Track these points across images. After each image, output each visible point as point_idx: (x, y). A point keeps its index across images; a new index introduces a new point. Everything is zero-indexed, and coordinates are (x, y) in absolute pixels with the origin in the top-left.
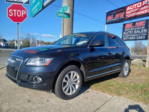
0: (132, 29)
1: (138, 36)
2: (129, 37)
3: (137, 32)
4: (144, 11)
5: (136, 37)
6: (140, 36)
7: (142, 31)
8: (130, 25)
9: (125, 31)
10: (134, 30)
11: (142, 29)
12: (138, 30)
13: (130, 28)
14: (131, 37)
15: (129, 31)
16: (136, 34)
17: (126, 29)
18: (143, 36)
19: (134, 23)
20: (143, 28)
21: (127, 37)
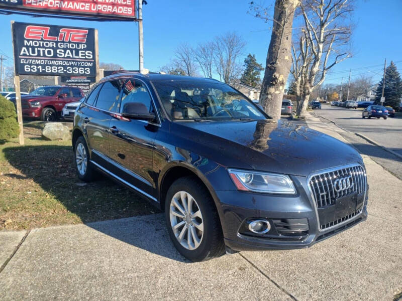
0: (50, 45)
1: (72, 66)
2: (44, 66)
3: (66, 55)
4: (82, 6)
5: (65, 67)
6: (79, 67)
7: (80, 54)
8: (43, 33)
9: (28, 47)
10: (57, 48)
11: (81, 50)
12: (68, 51)
13: (42, 40)
14: (51, 66)
15: (41, 50)
16: (63, 60)
17: (28, 41)
18: (84, 67)
19: (55, 30)
20: (82, 46)
21: (37, 65)
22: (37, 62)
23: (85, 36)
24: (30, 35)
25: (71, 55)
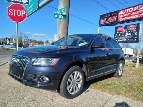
0: (124, 32)
1: (130, 39)
2: (121, 39)
3: (128, 35)
4: (135, 16)
5: (127, 39)
6: (132, 39)
7: (133, 34)
8: (122, 29)
9: (117, 34)
10: (126, 33)
11: (134, 32)
12: (129, 33)
13: (122, 31)
14: (123, 39)
15: (121, 34)
16: (127, 37)
17: (118, 32)
18: (134, 39)
19: (126, 27)
20: (134, 31)
21: (119, 39)
22: (119, 38)
23: (135, 27)
24: (119, 30)
25: (130, 35)
